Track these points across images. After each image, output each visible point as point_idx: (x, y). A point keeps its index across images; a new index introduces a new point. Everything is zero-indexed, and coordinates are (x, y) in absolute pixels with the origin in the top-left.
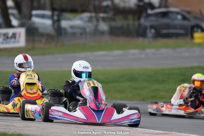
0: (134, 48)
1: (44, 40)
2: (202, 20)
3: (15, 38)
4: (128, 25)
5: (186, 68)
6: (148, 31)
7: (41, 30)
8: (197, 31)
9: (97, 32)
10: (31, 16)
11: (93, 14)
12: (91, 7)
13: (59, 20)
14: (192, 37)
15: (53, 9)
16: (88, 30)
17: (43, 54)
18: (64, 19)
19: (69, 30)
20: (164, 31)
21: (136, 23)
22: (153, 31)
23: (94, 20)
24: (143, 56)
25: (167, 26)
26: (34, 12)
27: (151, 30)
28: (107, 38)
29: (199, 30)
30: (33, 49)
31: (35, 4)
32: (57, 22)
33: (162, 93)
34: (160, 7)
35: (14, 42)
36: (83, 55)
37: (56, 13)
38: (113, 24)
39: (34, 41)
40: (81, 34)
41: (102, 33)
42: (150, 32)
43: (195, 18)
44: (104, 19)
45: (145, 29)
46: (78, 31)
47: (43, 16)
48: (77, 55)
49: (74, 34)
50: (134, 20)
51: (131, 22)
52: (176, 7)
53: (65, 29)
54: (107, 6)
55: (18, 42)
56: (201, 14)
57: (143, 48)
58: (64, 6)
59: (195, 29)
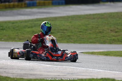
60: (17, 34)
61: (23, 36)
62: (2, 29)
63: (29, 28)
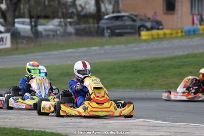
0: (95, 46)
1: (25, 42)
2: (147, 21)
3: (3, 41)
4: (89, 27)
5: (137, 61)
6: (105, 31)
7: (22, 34)
8: (143, 30)
9: (66, 34)
10: (14, 23)
11: (62, 20)
12: (60, 14)
13: (36, 26)
14: (140, 35)
15: (31, 17)
16: (58, 32)
17: (26, 53)
18: (40, 25)
19: (44, 33)
20: (118, 31)
21: (96, 25)
22: (109, 31)
23: (63, 24)
24: (102, 52)
25: (120, 27)
26: (16, 20)
27: (107, 31)
28: (73, 38)
29: (145, 29)
30: (17, 49)
31: (17, 13)
32: (34, 27)
33: (120, 82)
34: (113, 12)
35: (2, 44)
36: (55, 53)
37: (33, 20)
38: (78, 26)
39: (17, 43)
40: (54, 35)
41: (70, 34)
42: (107, 32)
43: (141, 20)
44: (70, 23)
45: (103, 30)
46: (52, 33)
47: (23, 23)
48: (51, 53)
49: (48, 36)
50: (94, 23)
51: (91, 25)
52: (126, 12)
53: (41, 33)
54: (73, 12)
55: (6, 44)
56: (146, 16)
57: (102, 45)
58: (39, 14)
59: (142, 29)
60: (156, 78)
61: (164, 81)
62: (135, 71)
63: (174, 68)
